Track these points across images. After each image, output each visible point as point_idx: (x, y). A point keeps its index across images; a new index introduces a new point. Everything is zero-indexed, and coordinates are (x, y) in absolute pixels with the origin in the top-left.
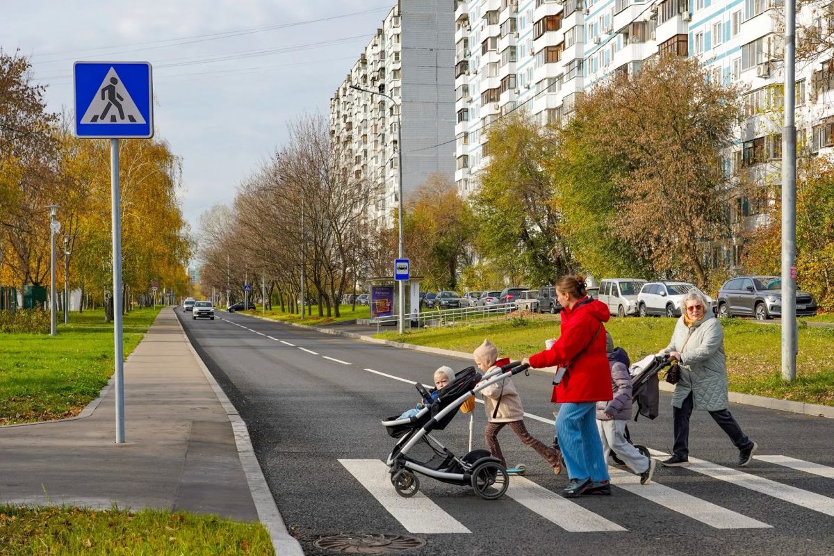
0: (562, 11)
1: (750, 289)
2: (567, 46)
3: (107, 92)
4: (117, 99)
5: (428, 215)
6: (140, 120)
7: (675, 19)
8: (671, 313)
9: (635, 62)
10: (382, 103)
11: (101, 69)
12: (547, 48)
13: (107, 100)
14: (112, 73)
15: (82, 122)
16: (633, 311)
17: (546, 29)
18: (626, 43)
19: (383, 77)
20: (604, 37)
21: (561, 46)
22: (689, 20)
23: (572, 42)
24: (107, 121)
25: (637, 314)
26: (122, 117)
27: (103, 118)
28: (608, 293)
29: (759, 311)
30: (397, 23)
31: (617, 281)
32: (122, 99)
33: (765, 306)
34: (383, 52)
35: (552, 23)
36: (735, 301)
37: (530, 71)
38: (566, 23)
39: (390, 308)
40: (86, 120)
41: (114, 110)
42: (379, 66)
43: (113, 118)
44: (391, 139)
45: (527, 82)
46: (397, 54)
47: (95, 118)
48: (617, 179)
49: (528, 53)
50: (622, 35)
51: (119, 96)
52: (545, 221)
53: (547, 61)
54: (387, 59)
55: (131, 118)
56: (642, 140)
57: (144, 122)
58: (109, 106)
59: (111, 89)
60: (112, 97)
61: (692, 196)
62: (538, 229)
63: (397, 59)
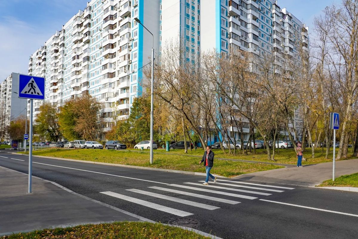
0: (58, 82)
1: (114, 143)
2: (59, 89)
3: (30, 85)
4: (34, 87)
5: (21, 124)
6: (41, 94)
7: (86, 87)
8: (93, 148)
9: (76, 94)
10: (5, 97)
11: (29, 78)
12: (54, 89)
13: (30, 87)
14: (32, 79)
15: (21, 93)
16: (83, 147)
17: (53, 85)
18: (73, 90)
19: (6, 91)
20: (68, 88)
21: (57, 89)
22: (89, 87)
23: (60, 89)
24: (30, 93)
25: (84, 148)
26: (35, 93)
27: (28, 92)
28: (77, 143)
29: (115, 148)
30: (11, 79)
31: (79, 141)
32: (35, 87)
33: (117, 147)
34: (6, 85)
35: (55, 84)
36: (110, 146)
37: (49, 94)
38: (59, 85)
39: (17, 146)
40: (23, 92)
41: (32, 90)
42: (5, 88)
43: (32, 93)
44: (8, 105)
45: (48, 96)
46: (10, 86)
47: (26, 92)
48: (75, 119)
49: (48, 90)
50: (73, 89)
51: (34, 86)
52: (53, 127)
53: (53, 92)
54: (7, 87)
55: (38, 93)
56: (82, 111)
57: (42, 95)
58: (31, 89)
59: (32, 84)
60: (32, 86)
61: (92, 123)
62: (51, 128)
63: (10, 87)
